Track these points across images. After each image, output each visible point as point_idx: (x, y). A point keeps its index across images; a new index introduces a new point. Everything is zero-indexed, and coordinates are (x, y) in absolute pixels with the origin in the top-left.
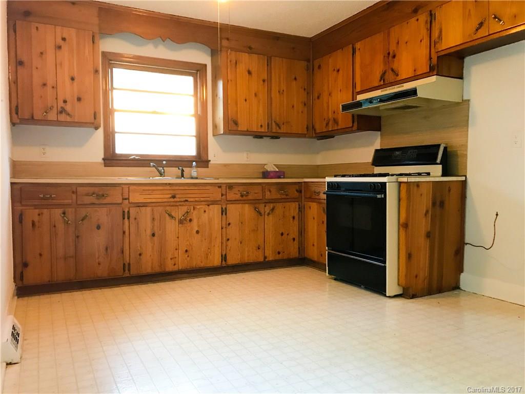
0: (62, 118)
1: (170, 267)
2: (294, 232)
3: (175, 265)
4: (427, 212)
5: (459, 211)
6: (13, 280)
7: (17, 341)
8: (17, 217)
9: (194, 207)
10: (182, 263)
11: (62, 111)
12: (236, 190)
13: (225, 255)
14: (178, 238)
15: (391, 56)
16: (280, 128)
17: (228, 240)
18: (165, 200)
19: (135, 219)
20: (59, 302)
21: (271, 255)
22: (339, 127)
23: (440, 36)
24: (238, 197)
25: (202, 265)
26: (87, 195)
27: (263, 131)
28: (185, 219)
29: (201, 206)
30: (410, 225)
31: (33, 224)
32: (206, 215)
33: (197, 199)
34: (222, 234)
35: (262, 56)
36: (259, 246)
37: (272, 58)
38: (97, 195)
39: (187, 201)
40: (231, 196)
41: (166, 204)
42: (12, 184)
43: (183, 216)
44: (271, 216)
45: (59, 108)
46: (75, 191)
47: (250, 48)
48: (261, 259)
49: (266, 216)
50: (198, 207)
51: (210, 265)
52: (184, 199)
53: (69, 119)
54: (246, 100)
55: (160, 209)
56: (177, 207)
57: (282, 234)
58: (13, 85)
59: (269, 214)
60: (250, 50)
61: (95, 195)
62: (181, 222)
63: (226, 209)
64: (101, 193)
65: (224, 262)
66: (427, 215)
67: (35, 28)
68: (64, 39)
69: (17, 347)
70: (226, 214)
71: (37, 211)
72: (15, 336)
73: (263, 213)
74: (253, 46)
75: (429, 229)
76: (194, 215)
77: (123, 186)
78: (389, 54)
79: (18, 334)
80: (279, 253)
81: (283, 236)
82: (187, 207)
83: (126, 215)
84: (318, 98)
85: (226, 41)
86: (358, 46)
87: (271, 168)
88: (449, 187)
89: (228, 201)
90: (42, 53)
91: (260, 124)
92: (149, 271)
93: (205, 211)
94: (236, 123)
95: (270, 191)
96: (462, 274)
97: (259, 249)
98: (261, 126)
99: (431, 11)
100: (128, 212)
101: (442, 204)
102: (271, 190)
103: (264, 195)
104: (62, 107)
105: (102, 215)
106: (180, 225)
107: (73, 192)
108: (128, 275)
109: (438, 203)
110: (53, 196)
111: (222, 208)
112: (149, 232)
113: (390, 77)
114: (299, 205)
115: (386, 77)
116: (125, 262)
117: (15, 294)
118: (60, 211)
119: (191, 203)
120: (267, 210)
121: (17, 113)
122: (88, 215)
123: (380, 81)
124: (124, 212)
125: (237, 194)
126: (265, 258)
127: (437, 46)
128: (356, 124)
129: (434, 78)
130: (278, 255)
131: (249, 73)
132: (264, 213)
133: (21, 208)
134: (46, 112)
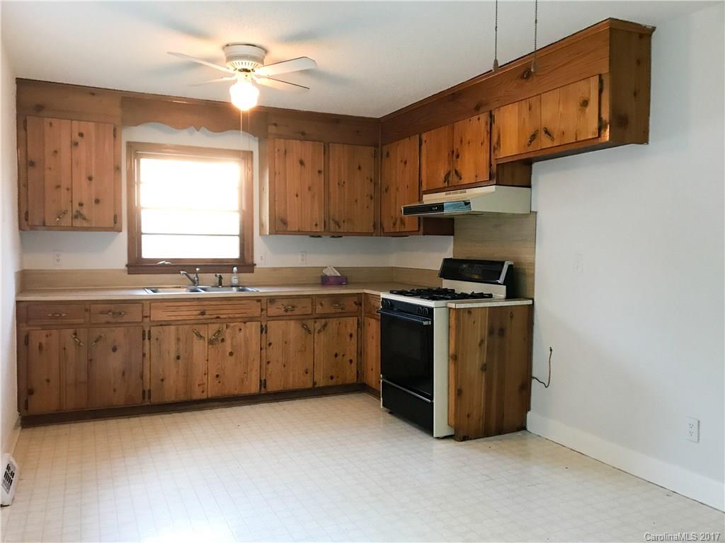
0: (78, 223)
1: (197, 395)
2: (352, 353)
3: (203, 392)
4: (482, 341)
5: (524, 339)
6: (16, 408)
7: (11, 482)
8: (23, 339)
9: (227, 325)
10: (212, 390)
11: (78, 215)
12: (279, 304)
13: (265, 380)
14: (207, 360)
15: (455, 155)
16: (339, 227)
17: (268, 363)
18: (192, 317)
19: (157, 339)
20: (66, 434)
21: (322, 380)
22: (406, 230)
23: (498, 143)
24: (282, 312)
25: (236, 392)
26: (102, 313)
27: (318, 230)
28: (217, 339)
29: (235, 324)
30: (460, 357)
31: (40, 347)
32: (242, 334)
33: (231, 316)
34: (261, 357)
35: (318, 143)
36: (307, 370)
37: (331, 144)
38: (113, 313)
39: (219, 318)
40: (273, 310)
41: (193, 322)
42: (18, 302)
43: (214, 335)
44: (322, 333)
45: (74, 211)
46: (88, 308)
47: (303, 134)
48: (310, 385)
49: (316, 334)
50: (232, 325)
51: (246, 392)
52: (216, 316)
53: (85, 224)
54: (297, 196)
55: (187, 327)
56: (206, 326)
57: (336, 355)
58: (23, 189)
59: (319, 332)
60: (303, 137)
61: (111, 313)
62: (211, 342)
63: (266, 326)
64: (117, 311)
65: (263, 389)
66: (483, 346)
67: (49, 125)
68: (81, 135)
69: (9, 488)
70: (266, 332)
71: (45, 332)
72: (9, 477)
73: (312, 331)
74: (306, 132)
75: (485, 361)
76: (227, 334)
77: (144, 302)
78: (453, 152)
79: (13, 474)
80: (332, 378)
81: (337, 358)
82: (218, 325)
83: (146, 335)
84: (386, 191)
85: (274, 127)
86: (424, 137)
87: (331, 272)
88: (511, 313)
89: (269, 317)
90: (56, 152)
91: (314, 223)
92: (173, 399)
93: (240, 330)
94: (285, 223)
95: (321, 305)
96: (529, 413)
97: (307, 373)
98: (316, 225)
99: (491, 112)
100: (149, 331)
101: (502, 332)
102: (323, 302)
103: (314, 309)
104: (77, 211)
105: (118, 335)
106: (210, 346)
107: (86, 310)
108: (148, 403)
109: (496, 332)
110: (63, 315)
111: (261, 326)
112: (173, 355)
113: (454, 179)
114: (358, 320)
115: (450, 179)
116: (145, 389)
117: (19, 424)
118: (72, 331)
119: (223, 321)
120: (318, 325)
121: (27, 220)
122: (102, 335)
123: (445, 182)
124: (144, 331)
125: (280, 309)
126: (315, 383)
127: (496, 152)
128: (422, 228)
129: (493, 188)
130: (330, 380)
131: (302, 163)
132: (314, 330)
133: (28, 328)
134: (59, 217)
